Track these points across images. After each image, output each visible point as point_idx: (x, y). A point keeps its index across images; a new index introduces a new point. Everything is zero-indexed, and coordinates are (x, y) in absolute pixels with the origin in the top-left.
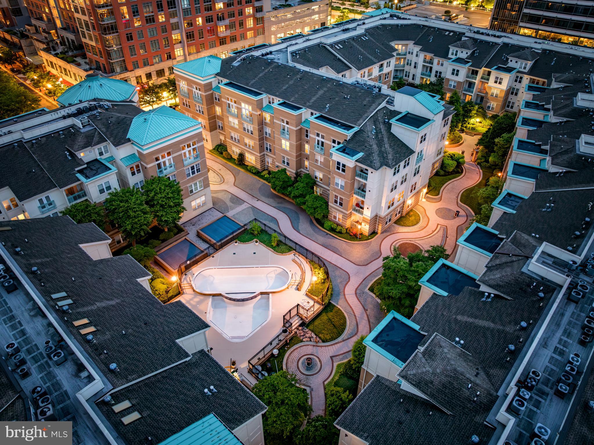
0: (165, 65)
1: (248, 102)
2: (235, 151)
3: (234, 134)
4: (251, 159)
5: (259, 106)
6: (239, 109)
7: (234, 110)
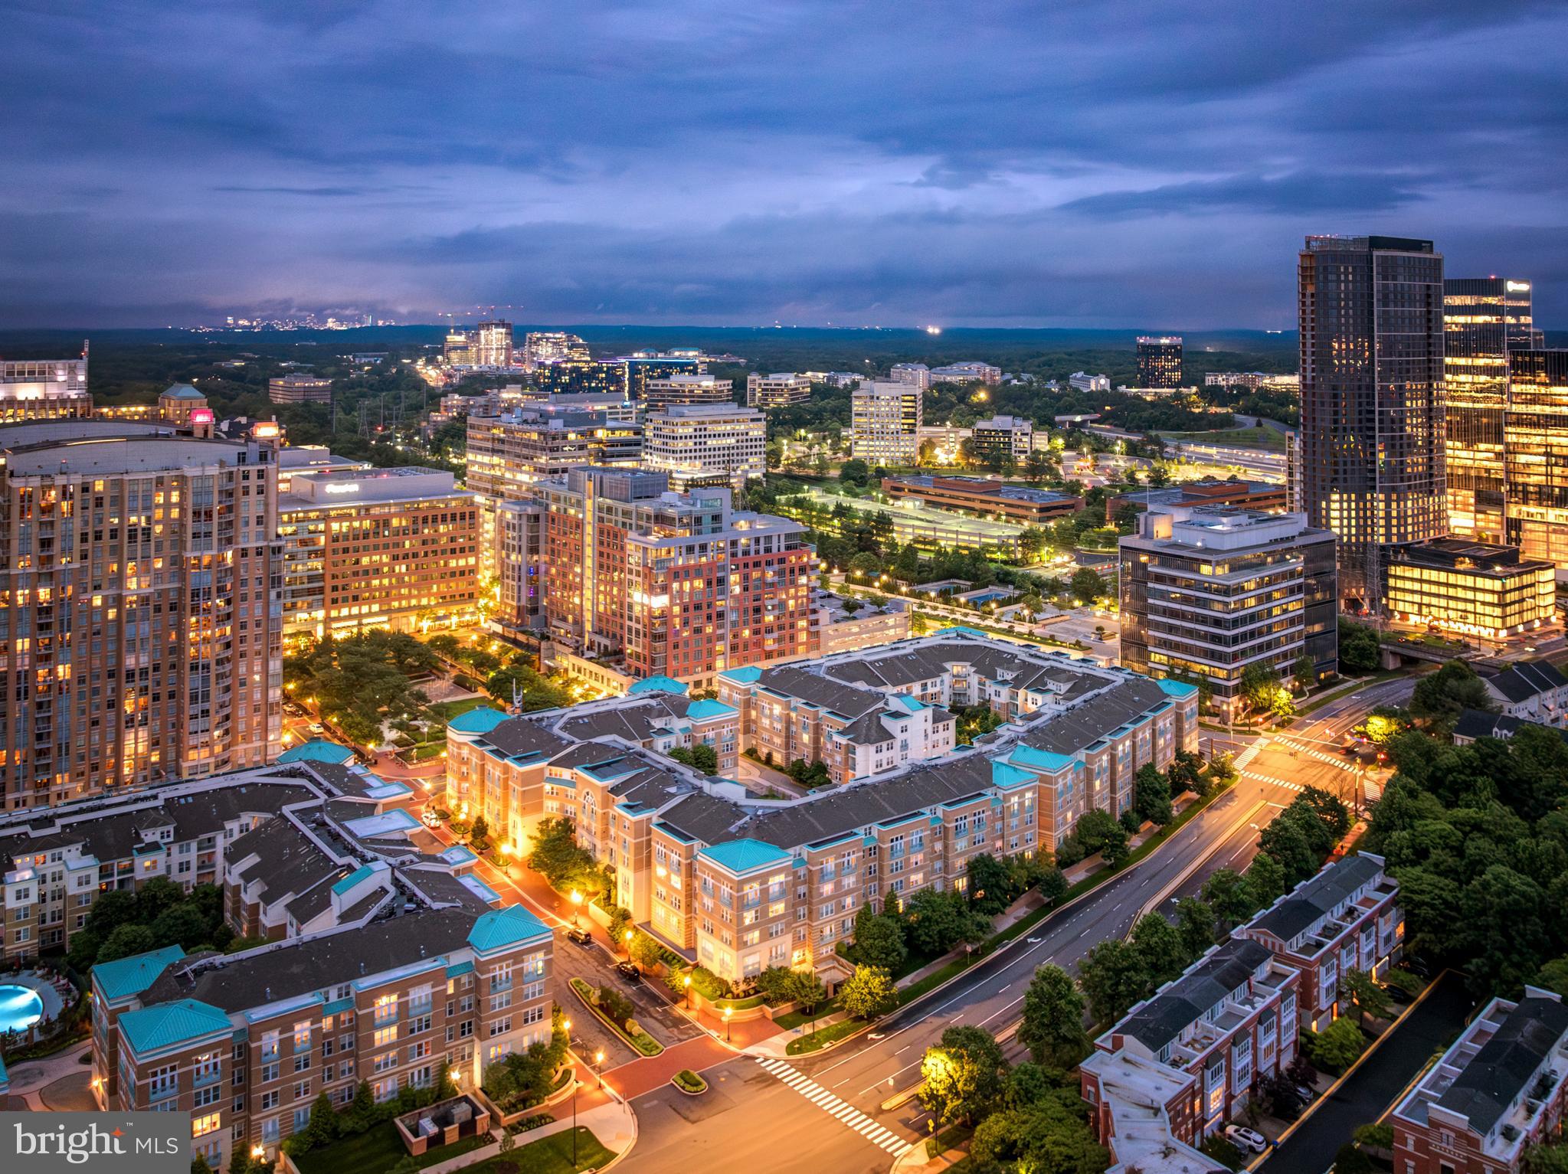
0: (704, 676)
1: (778, 702)
2: (763, 751)
3: (766, 735)
4: (778, 758)
5: (788, 706)
6: (771, 710)
7: (767, 712)
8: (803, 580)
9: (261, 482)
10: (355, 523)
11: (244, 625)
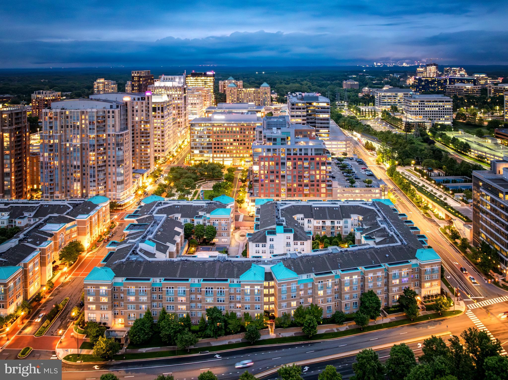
8: (323, 168)
9: (113, 114)
10: (221, 128)
11: (109, 157)
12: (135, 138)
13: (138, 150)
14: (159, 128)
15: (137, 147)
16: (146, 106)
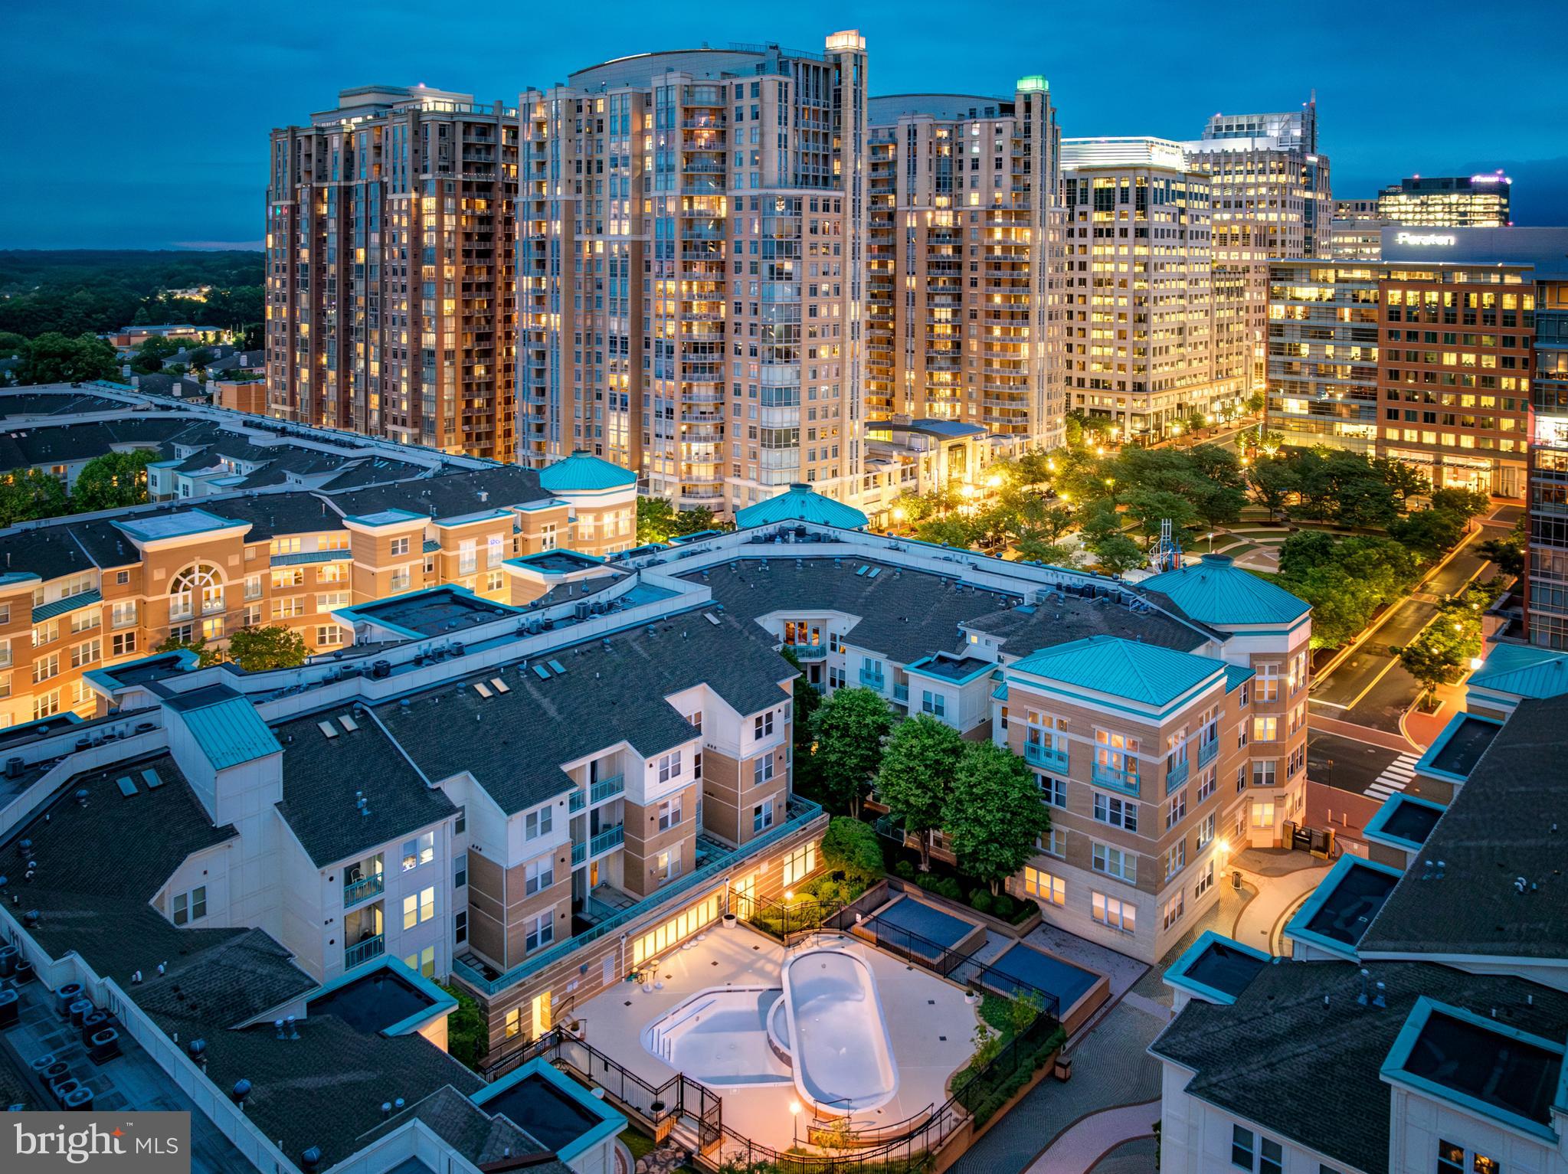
10: (1432, 296)
11: (738, 309)
12: (967, 290)
13: (974, 345)
14: (1123, 284)
15: (974, 331)
16: (1017, 144)
